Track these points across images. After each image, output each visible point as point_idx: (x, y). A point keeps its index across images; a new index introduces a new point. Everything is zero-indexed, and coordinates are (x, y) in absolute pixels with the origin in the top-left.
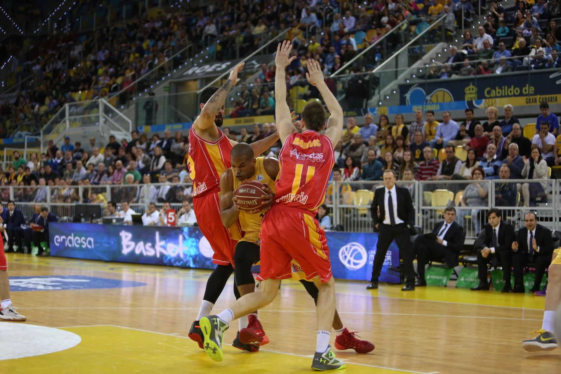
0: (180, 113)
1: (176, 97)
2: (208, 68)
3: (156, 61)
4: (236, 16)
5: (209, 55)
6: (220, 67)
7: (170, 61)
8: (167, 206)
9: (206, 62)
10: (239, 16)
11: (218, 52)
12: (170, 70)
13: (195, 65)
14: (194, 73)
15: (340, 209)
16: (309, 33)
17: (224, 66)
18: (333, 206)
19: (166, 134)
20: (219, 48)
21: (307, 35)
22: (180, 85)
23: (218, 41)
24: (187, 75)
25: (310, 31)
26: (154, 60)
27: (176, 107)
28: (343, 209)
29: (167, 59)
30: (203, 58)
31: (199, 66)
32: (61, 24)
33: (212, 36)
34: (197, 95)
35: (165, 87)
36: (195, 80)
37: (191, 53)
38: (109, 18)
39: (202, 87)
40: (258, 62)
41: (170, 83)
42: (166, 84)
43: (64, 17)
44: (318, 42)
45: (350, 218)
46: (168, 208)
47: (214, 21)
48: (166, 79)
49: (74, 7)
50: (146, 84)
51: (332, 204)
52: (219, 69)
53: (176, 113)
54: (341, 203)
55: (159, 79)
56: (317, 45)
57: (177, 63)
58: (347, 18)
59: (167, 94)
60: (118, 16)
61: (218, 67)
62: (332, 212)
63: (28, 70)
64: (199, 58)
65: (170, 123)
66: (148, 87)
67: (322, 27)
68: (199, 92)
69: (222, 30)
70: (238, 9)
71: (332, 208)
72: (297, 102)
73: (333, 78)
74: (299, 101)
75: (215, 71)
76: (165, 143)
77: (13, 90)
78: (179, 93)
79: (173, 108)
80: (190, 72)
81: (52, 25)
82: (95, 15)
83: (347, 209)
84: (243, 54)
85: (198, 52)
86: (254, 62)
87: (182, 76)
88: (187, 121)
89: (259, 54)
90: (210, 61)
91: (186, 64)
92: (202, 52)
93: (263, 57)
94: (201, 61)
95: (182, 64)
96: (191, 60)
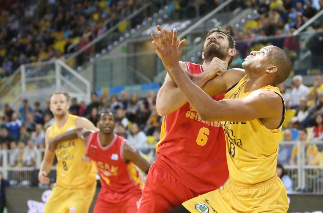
0: (138, 74)
1: (135, 57)
5: (167, 14)
6: (180, 26)
7: (128, 21)
9: (165, 21)
11: (176, 11)
12: (128, 30)
13: (154, 23)
15: (305, 170)
17: (184, 25)
18: (298, 167)
19: (124, 95)
20: (178, 7)
22: (139, 45)
24: (146, 36)
27: (135, 68)
28: (309, 170)
30: (162, 17)
31: (158, 24)
34: (156, 56)
35: (123, 48)
37: (149, 12)
40: (219, 20)
41: (129, 44)
42: (124, 44)
45: (316, 179)
48: (124, 40)
50: (103, 44)
51: (297, 165)
52: (178, 28)
53: (135, 74)
54: (307, 163)
55: (117, 39)
56: (279, 1)
57: (135, 22)
59: (125, 55)
61: (177, 26)
62: (297, 174)
64: (158, 17)
65: (128, 84)
66: (105, 47)
71: (297, 170)
73: (296, 36)
79: (131, 69)
80: (149, 31)
83: (312, 170)
84: (203, 13)
85: (157, 11)
86: (214, 20)
87: (140, 36)
88: (145, 82)
89: (219, 12)
90: (170, 20)
91: (144, 23)
92: (161, 11)
93: (224, 15)
94: (160, 20)
95: (140, 23)
96: (150, 19)
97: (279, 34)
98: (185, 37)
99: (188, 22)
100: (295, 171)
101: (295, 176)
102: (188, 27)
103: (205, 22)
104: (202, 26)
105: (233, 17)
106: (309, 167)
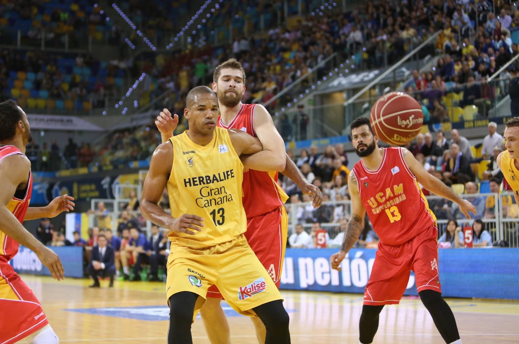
0: (326, 127)
1: (322, 110)
2: (355, 78)
3: (299, 73)
4: (382, 20)
5: (355, 64)
6: (368, 76)
7: (313, 73)
8: (316, 227)
9: (353, 71)
10: (385, 21)
11: (364, 60)
12: (314, 82)
13: (341, 75)
14: (340, 84)
15: (504, 223)
16: (461, 35)
17: (372, 75)
18: (496, 220)
19: (312, 150)
20: (366, 56)
21: (460, 38)
22: (325, 97)
23: (364, 49)
24: (333, 87)
25: (463, 33)
26: (296, 72)
27: (322, 121)
28: (507, 223)
29: (310, 71)
30: (349, 67)
31: (345, 75)
32: (195, 38)
33: (358, 44)
34: (344, 108)
35: (310, 100)
36: (341, 91)
37: (336, 63)
38: (246, 29)
39: (349, 97)
40: (408, 69)
41: (315, 96)
42: (311, 97)
43: (198, 31)
44: (472, 44)
45: (515, 233)
46: (318, 229)
47: (359, 27)
48: (310, 92)
49: (208, 20)
50: (288, 97)
51: (494, 218)
52: (366, 79)
53: (322, 128)
54: (505, 216)
55: (303, 92)
56: (472, 47)
57: (321, 74)
58: (503, 17)
59: (311, 107)
60: (256, 27)
61: (365, 77)
62: (495, 227)
63: (162, 89)
64: (345, 67)
65: (316, 138)
66: (291, 100)
67: (475, 28)
68: (346, 104)
69: (367, 37)
70: (385, 13)
71: (495, 223)
72: (452, 111)
73: (490, 83)
74: (454, 109)
75: (362, 81)
76: (312, 159)
77: (147, 110)
78: (325, 106)
79: (319, 122)
80: (336, 83)
81: (186, 40)
82: (231, 27)
83: (511, 223)
84: (391, 62)
85: (343, 61)
86: (404, 69)
87: (328, 88)
88: (334, 135)
89: (409, 60)
90: (357, 70)
91: (331, 74)
92: (347, 62)
93: (413, 63)
94: (347, 71)
95: (326, 74)
96: (336, 70)
97: (470, 81)
98: (374, 87)
99: (376, 72)
100: (493, 225)
101: (493, 230)
102: (376, 76)
103: (394, 71)
104: (392, 75)
105: (423, 65)
106: (507, 220)
